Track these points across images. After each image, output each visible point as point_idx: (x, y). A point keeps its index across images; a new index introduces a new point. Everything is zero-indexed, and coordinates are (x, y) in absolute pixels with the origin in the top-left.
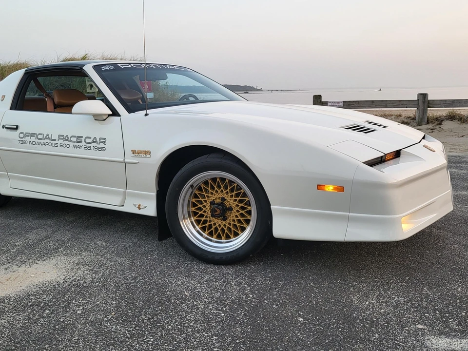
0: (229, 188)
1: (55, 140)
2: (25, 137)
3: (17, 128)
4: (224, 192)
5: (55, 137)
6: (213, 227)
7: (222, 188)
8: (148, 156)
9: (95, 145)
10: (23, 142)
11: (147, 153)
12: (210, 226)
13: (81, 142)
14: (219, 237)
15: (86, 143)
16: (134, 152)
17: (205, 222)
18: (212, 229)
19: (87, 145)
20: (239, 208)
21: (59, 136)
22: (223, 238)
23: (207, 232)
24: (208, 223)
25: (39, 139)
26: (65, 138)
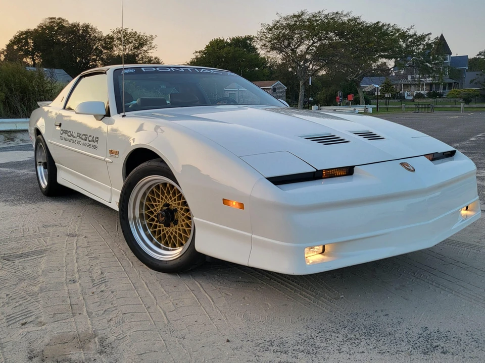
0: (177, 196)
1: (75, 137)
2: (63, 133)
3: (60, 125)
4: (173, 199)
5: (75, 135)
6: (162, 233)
7: (171, 195)
8: (117, 156)
9: (92, 143)
10: (62, 138)
11: (117, 153)
12: (160, 232)
13: (86, 140)
14: (166, 244)
15: (89, 141)
16: (111, 152)
17: (156, 226)
18: (161, 235)
19: (90, 143)
20: (185, 218)
21: (78, 133)
22: (170, 245)
23: (156, 237)
24: (158, 229)
25: (69, 136)
26: (79, 136)
